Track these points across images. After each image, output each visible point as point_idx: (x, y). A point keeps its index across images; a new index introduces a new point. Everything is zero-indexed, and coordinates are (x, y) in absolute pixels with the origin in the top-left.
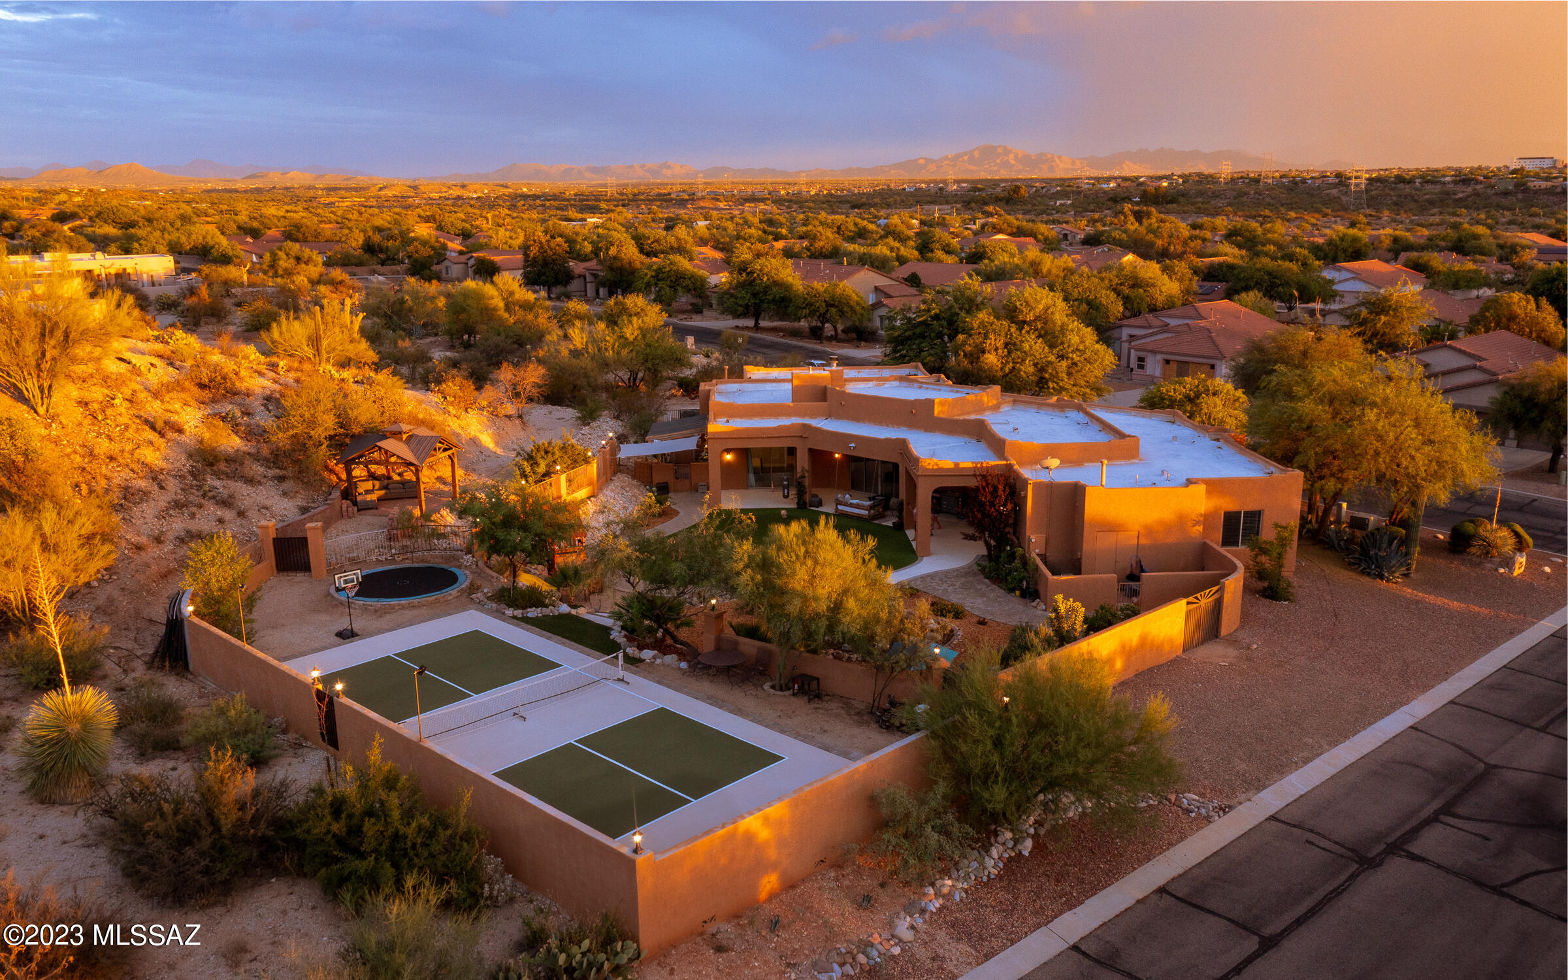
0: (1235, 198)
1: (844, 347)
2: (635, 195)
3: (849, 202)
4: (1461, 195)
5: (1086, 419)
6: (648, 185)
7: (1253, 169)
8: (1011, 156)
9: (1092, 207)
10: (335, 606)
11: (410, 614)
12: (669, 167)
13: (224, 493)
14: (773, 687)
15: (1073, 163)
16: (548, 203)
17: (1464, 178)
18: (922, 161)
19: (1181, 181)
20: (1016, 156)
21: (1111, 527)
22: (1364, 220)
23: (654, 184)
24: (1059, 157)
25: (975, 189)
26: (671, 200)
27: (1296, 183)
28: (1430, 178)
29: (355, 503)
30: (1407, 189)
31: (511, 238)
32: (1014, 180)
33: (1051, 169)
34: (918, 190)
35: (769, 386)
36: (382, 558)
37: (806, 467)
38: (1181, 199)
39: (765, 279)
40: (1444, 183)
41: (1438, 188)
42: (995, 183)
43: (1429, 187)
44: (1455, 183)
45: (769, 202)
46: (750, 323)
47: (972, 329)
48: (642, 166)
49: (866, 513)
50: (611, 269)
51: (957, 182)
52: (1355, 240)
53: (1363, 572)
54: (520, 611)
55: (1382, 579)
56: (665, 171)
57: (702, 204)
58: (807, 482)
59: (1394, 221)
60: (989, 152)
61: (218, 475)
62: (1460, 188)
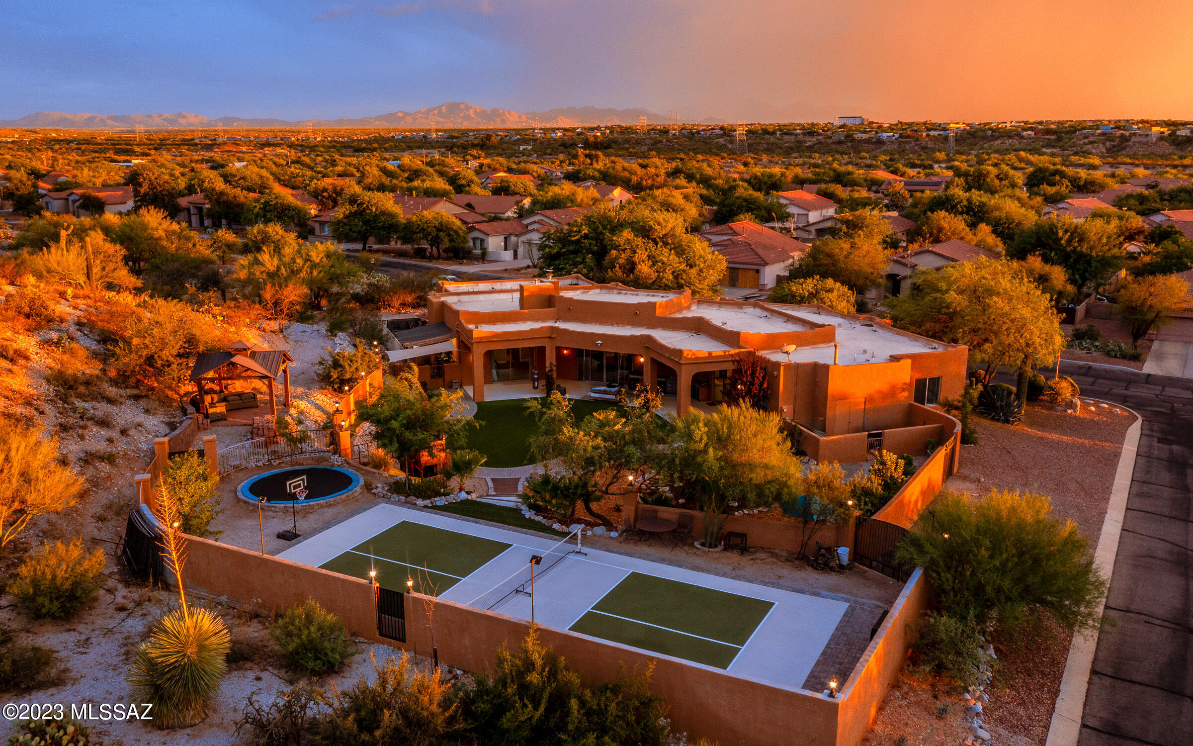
0: (653, 145)
1: (451, 265)
2: (161, 140)
3: (352, 147)
4: (808, 144)
5: (765, 313)
6: (168, 132)
7: (659, 123)
8: (471, 111)
9: (549, 151)
10: (253, 511)
11: (330, 512)
12: (184, 117)
13: (99, 414)
14: (703, 545)
15: (520, 117)
16: (83, 147)
17: (810, 131)
18: (400, 114)
19: (608, 131)
20: (475, 111)
21: (843, 397)
22: (752, 161)
23: (172, 131)
24: (509, 112)
25: (452, 137)
26: (196, 145)
27: (693, 134)
28: (786, 131)
29: (207, 416)
30: (772, 139)
31: (94, 177)
32: (486, 130)
33: (503, 121)
34: (405, 137)
35: (474, 297)
36: (260, 464)
37: (554, 363)
38: (614, 146)
39: (374, 210)
40: (796, 135)
41: (793, 138)
42: (465, 132)
43: (787, 137)
44: (804, 134)
45: (284, 146)
46: (359, 246)
47: (620, 246)
48: (160, 116)
49: (613, 397)
50: (218, 202)
51: (437, 131)
52: (771, 176)
53: (993, 419)
54: (429, 501)
55: (1008, 423)
56: (180, 120)
57: (226, 148)
58: (555, 375)
59: (771, 162)
60: (454, 108)
61: (81, 396)
62: (807, 138)
